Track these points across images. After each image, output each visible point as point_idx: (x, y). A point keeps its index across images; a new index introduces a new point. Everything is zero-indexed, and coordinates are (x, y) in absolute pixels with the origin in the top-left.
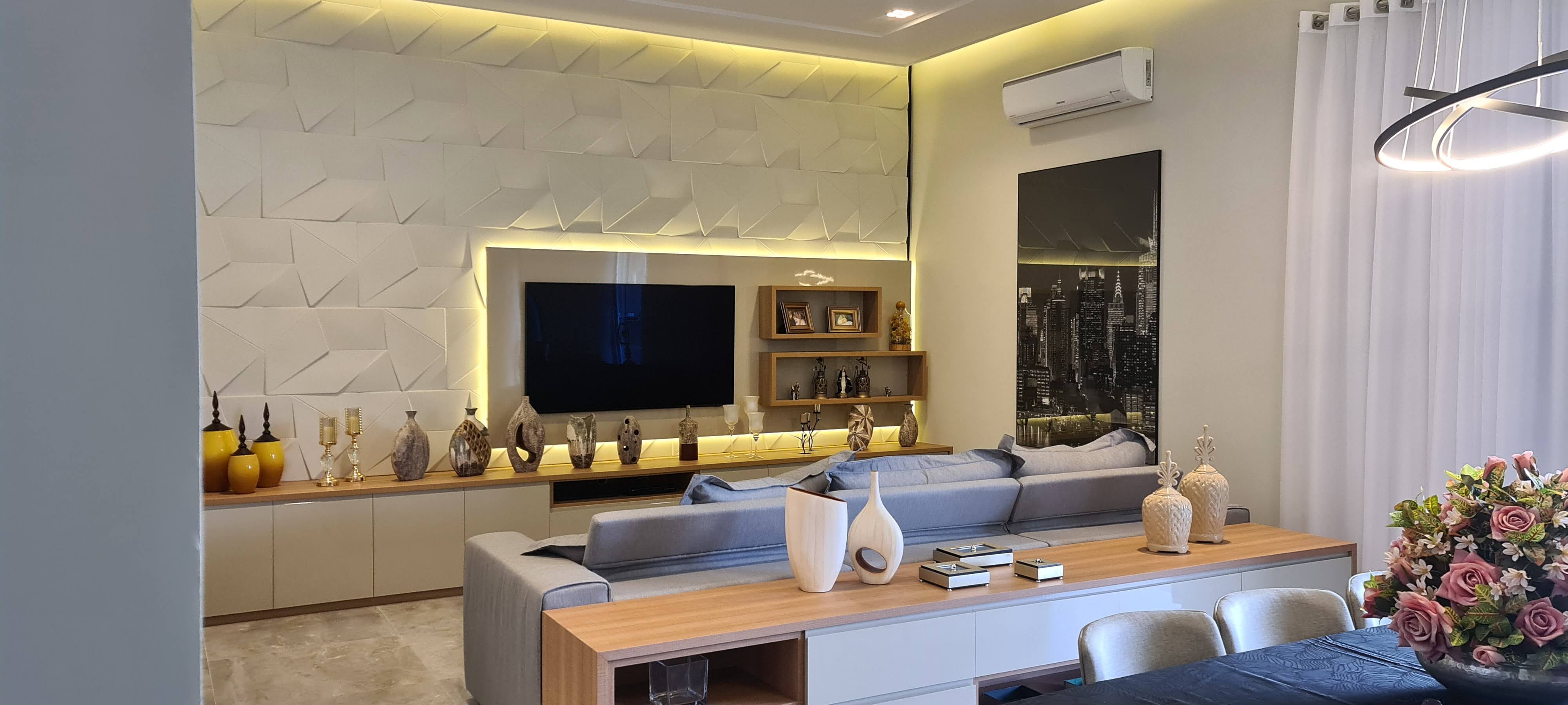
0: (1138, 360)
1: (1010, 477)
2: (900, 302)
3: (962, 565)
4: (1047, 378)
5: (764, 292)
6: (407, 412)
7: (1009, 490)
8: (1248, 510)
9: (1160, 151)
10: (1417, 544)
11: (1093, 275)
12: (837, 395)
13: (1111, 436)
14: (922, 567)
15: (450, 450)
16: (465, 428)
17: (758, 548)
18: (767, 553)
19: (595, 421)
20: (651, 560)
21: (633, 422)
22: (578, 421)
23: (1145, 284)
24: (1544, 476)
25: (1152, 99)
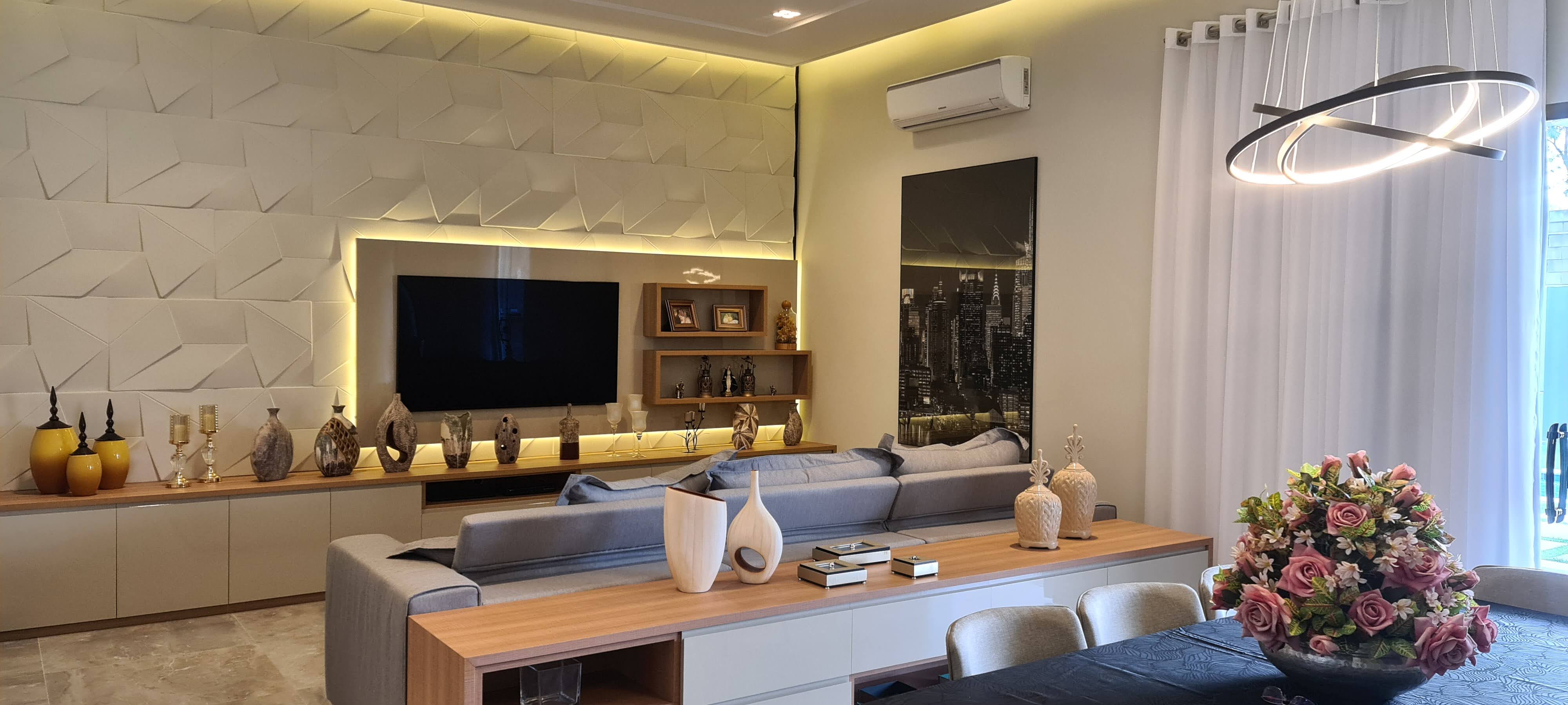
0: (1014, 361)
1: (890, 475)
2: (786, 301)
3: (840, 563)
4: (928, 378)
5: (648, 290)
6: (269, 410)
7: (888, 489)
8: (1115, 507)
9: (1036, 159)
10: (1260, 539)
11: (973, 277)
12: (722, 394)
13: (988, 435)
14: (801, 565)
15: (315, 449)
16: (332, 426)
17: (637, 548)
18: (645, 553)
19: (471, 419)
20: (525, 562)
21: (511, 421)
22: (453, 420)
23: (1021, 288)
24: (1376, 474)
25: (1029, 108)
